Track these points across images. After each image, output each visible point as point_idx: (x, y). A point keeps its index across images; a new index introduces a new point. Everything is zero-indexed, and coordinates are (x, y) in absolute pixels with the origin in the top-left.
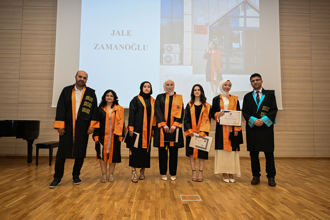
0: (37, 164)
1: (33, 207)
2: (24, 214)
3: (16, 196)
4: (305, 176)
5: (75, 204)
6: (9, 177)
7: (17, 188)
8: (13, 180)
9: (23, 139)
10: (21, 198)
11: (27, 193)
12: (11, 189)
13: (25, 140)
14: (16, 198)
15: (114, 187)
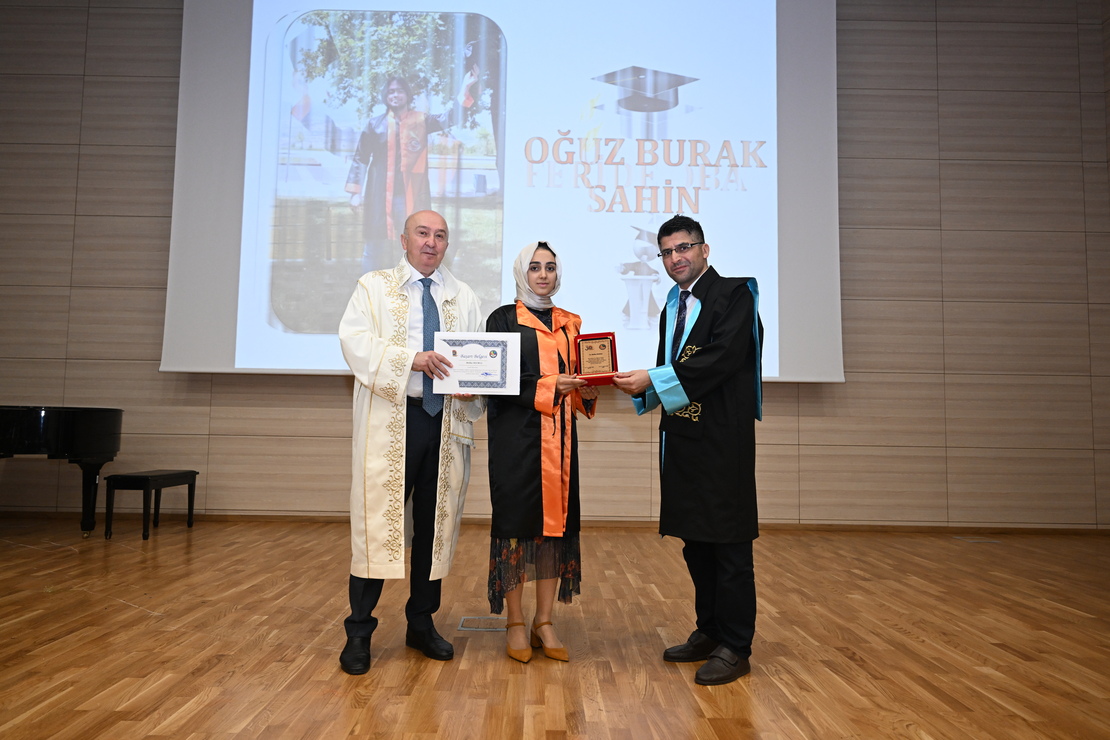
0: (108, 534)
1: (51, 636)
2: (21, 651)
3: (16, 612)
4: (867, 576)
5: (164, 632)
6: (17, 566)
7: (27, 593)
8: (24, 574)
9: (70, 462)
10: (28, 616)
11: (48, 605)
12: (10, 594)
13: (76, 465)
14: (14, 616)
15: (295, 595)
